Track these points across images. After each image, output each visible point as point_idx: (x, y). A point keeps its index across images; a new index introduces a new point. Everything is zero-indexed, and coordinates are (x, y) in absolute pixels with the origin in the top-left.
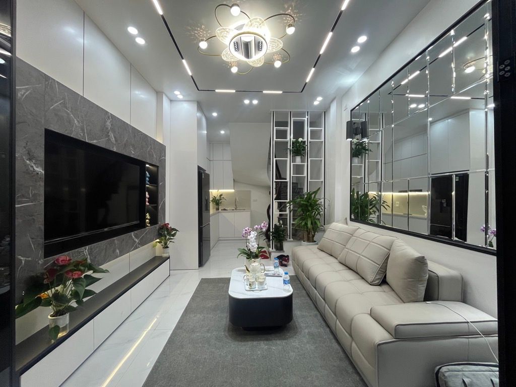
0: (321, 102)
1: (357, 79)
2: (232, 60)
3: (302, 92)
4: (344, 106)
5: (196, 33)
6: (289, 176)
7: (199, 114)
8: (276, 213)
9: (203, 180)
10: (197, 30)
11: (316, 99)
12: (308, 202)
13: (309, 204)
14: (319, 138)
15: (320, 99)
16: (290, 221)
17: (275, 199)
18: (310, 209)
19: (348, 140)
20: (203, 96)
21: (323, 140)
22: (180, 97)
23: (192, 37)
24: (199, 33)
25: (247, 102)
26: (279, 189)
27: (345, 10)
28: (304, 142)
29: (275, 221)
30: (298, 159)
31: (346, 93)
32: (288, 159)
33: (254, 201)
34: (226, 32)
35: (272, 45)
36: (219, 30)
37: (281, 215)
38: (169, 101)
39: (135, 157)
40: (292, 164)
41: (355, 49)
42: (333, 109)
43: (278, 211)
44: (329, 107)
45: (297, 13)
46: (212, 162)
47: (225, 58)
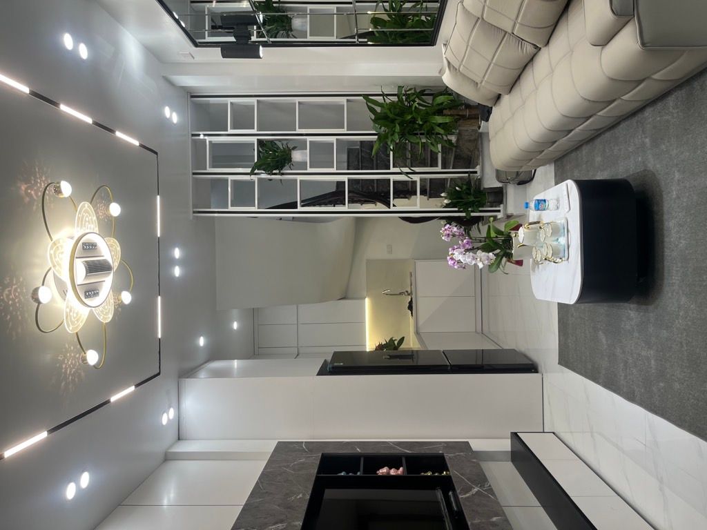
0: (172, 109)
1: (130, 35)
2: (112, 301)
3: (156, 153)
4: (182, 59)
5: (70, 372)
6: (334, 175)
7: (202, 374)
8: (418, 203)
9: (346, 365)
10: (66, 369)
11: (168, 119)
12: (393, 121)
13: (399, 119)
14: (250, 108)
15: (167, 111)
16: (437, 172)
17: (388, 205)
18: (409, 117)
19: (261, 55)
20: (169, 366)
21: (254, 100)
22: (172, 413)
23: (76, 379)
24: (69, 366)
25: (177, 271)
26: (364, 196)
27: (29, 87)
28: (260, 142)
29: (438, 204)
30: (297, 156)
31: (156, 56)
32: (299, 178)
33: (390, 252)
34: (71, 314)
35: (87, 223)
36: (69, 326)
37: (423, 192)
38: (180, 442)
39: (310, 492)
40: (310, 170)
41: (84, 52)
42: (188, 81)
43: (413, 197)
44: (184, 88)
45: (36, 178)
46: (301, 351)
47: (110, 317)
